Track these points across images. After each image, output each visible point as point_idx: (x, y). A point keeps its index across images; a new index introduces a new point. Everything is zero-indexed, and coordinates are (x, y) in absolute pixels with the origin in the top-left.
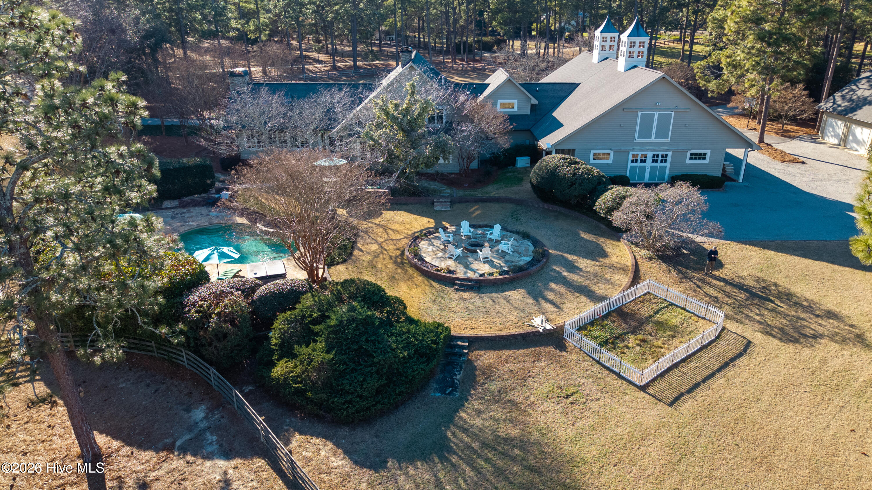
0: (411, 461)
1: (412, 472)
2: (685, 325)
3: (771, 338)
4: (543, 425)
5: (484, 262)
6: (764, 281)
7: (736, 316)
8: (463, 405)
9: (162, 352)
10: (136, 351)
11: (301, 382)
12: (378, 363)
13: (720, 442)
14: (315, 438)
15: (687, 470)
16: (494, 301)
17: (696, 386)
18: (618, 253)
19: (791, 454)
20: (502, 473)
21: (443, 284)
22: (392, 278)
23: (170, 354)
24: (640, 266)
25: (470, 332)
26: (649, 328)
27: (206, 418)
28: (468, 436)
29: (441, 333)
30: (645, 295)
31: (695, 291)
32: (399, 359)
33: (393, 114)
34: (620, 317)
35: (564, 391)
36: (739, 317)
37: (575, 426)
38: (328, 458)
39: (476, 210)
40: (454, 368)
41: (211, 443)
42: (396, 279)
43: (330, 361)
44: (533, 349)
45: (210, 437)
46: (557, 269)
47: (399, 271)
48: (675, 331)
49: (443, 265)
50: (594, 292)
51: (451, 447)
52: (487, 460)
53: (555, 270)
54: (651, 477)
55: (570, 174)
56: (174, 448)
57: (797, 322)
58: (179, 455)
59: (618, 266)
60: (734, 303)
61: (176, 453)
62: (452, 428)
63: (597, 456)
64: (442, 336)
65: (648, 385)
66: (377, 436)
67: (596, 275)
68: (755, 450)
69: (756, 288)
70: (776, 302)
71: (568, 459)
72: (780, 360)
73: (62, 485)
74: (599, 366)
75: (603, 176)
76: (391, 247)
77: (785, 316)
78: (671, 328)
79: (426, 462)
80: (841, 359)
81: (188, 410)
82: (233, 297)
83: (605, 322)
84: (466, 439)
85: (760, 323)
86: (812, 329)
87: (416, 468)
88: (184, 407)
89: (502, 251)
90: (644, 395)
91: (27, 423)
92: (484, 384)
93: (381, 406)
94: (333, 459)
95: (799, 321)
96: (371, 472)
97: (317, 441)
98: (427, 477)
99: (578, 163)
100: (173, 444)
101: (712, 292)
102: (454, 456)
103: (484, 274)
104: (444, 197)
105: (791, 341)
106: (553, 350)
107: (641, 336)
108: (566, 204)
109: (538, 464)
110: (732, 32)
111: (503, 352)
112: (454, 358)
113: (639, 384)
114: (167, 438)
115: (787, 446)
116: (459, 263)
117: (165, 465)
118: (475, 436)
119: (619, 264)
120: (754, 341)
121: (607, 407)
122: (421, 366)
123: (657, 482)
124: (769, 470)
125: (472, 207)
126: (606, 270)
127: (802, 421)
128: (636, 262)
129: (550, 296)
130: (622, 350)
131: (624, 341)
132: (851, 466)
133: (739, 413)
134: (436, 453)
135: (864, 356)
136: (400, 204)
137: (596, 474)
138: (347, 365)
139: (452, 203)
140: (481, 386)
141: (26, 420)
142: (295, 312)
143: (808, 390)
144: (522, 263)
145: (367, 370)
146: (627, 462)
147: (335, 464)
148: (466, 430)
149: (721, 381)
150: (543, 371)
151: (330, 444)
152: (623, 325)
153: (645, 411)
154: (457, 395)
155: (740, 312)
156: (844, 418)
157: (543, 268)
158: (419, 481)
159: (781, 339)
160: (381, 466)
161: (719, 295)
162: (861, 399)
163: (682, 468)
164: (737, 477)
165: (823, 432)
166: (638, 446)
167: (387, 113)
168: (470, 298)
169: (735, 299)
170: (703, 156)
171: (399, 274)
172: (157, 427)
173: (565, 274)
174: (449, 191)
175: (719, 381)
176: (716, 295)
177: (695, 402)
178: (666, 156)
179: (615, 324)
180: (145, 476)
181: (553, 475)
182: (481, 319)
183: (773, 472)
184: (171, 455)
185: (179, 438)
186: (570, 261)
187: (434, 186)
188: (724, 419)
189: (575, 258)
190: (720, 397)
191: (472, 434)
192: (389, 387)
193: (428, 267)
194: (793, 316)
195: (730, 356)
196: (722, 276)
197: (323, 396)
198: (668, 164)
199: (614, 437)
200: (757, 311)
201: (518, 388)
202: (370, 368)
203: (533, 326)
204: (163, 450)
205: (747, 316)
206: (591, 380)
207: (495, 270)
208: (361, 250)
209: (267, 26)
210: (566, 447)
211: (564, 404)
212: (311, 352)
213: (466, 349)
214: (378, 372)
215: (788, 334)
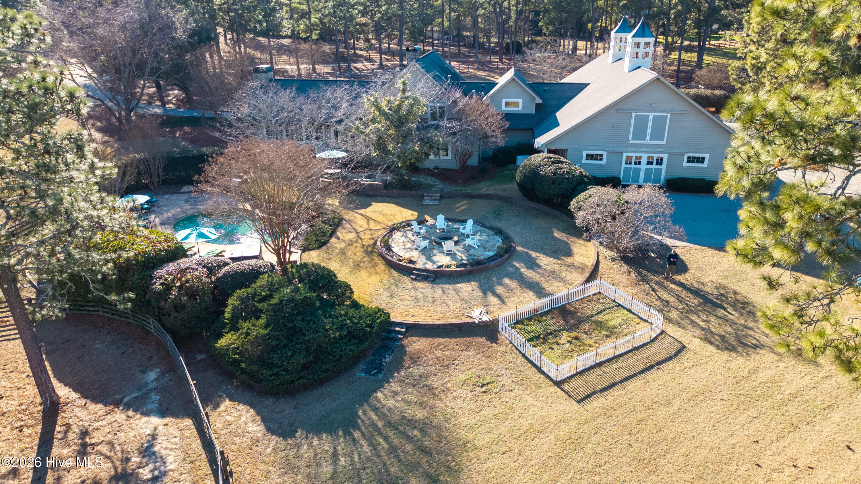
0: (318, 433)
1: (315, 442)
2: (624, 326)
3: (708, 345)
4: (449, 410)
5: (447, 255)
6: (724, 288)
7: (681, 321)
8: (382, 386)
9: (137, 319)
10: (117, 317)
11: (239, 354)
12: (308, 341)
13: (614, 441)
14: (241, 405)
15: (570, 464)
16: (444, 292)
17: (613, 385)
18: (583, 253)
19: (681, 458)
20: (395, 451)
21: (402, 274)
22: (357, 266)
23: (143, 322)
24: (601, 265)
25: (410, 319)
26: (586, 327)
27: (156, 380)
28: (377, 414)
29: (379, 318)
30: (594, 295)
31: (648, 294)
32: (329, 339)
33: (384, 110)
34: (561, 314)
35: (481, 380)
36: (683, 322)
37: (479, 414)
38: (246, 424)
39: (463, 205)
40: (386, 351)
41: (153, 402)
42: (360, 267)
43: (263, 336)
44: (465, 339)
45: (154, 397)
46: (517, 265)
47: (366, 259)
48: (611, 332)
49: (406, 255)
50: (544, 289)
51: (358, 424)
52: (386, 439)
53: (514, 266)
54: (533, 468)
55: (552, 173)
56: (120, 404)
57: (742, 331)
58: (123, 410)
59: (579, 265)
60: (683, 308)
61: (121, 408)
62: (365, 406)
63: (490, 443)
64: (378, 321)
65: (564, 381)
66: (296, 408)
67: (552, 273)
68: (646, 451)
69: (712, 295)
70: (729, 310)
71: (461, 444)
72: (708, 367)
73: (22, 426)
74: (523, 359)
75: (586, 176)
76: (368, 236)
77: (732, 323)
78: (609, 327)
79: (331, 435)
80: (774, 371)
81: (144, 372)
82: (196, 273)
83: (544, 318)
84: (374, 417)
85: (703, 329)
86: (755, 339)
87: (320, 439)
88: (141, 368)
89: (469, 245)
90: (558, 390)
91: (11, 372)
92: (409, 368)
93: (305, 381)
94: (250, 424)
95: (745, 330)
96: (279, 439)
97: (243, 407)
98: (327, 448)
99: (562, 162)
100: (121, 400)
101: (665, 296)
102: (358, 432)
103: (442, 266)
104: (435, 192)
105: (727, 349)
106: (485, 341)
107: (574, 334)
108: (549, 202)
109: (431, 446)
110: (755, 32)
111: (436, 339)
112: (389, 342)
113: (555, 379)
114: (118, 394)
115: (681, 451)
116: (423, 254)
117: (109, 417)
118: (382, 416)
119: (580, 263)
120: (689, 347)
121: (517, 399)
122: (350, 347)
123: (537, 473)
124: (652, 472)
125: (459, 202)
126: (564, 268)
127: (707, 428)
128: (598, 263)
129: (500, 290)
130: (551, 346)
131: (556, 337)
132: (739, 476)
133: (644, 415)
134: (342, 427)
135: (799, 369)
136: (392, 197)
137: (482, 459)
138: (281, 341)
139: (441, 197)
140: (406, 369)
141: (11, 369)
142: (249, 290)
143: (725, 399)
144: (482, 258)
145: (298, 346)
146: (516, 451)
147: (250, 429)
148: (377, 408)
149: (639, 383)
150: (468, 360)
151: (252, 411)
152: (561, 322)
153: (552, 405)
154: (380, 376)
155: (687, 317)
156: (752, 429)
157: (503, 263)
158: (319, 451)
159: (718, 347)
160: (290, 435)
161: (671, 299)
162: (778, 411)
163: (567, 461)
164: (618, 475)
165: (724, 441)
166: (532, 437)
167: (379, 109)
168: (422, 288)
169: (687, 304)
170: (701, 160)
171: (364, 262)
172: (113, 384)
173: (523, 270)
174: (441, 186)
175: (638, 382)
176: (668, 299)
177: (605, 401)
178: (662, 159)
179: (554, 321)
180: (89, 425)
181: (442, 457)
182: (425, 308)
183: (656, 474)
184: (116, 410)
185: (128, 395)
186: (533, 258)
187: (429, 180)
188: (627, 420)
189: (539, 255)
190: (631, 398)
191: (382, 413)
192: (317, 364)
193: (392, 257)
194: (741, 325)
195: (658, 359)
196: (682, 281)
197: (255, 367)
198: (664, 167)
199: (513, 428)
200: (705, 317)
201: (439, 374)
202: (299, 346)
203: (471, 317)
204: (110, 404)
205: (693, 322)
206: (511, 372)
207: (454, 262)
208: (338, 238)
209: (317, 25)
210: (464, 432)
211: (476, 392)
212: (250, 326)
213: (402, 335)
214: (307, 350)
215: (727, 342)
